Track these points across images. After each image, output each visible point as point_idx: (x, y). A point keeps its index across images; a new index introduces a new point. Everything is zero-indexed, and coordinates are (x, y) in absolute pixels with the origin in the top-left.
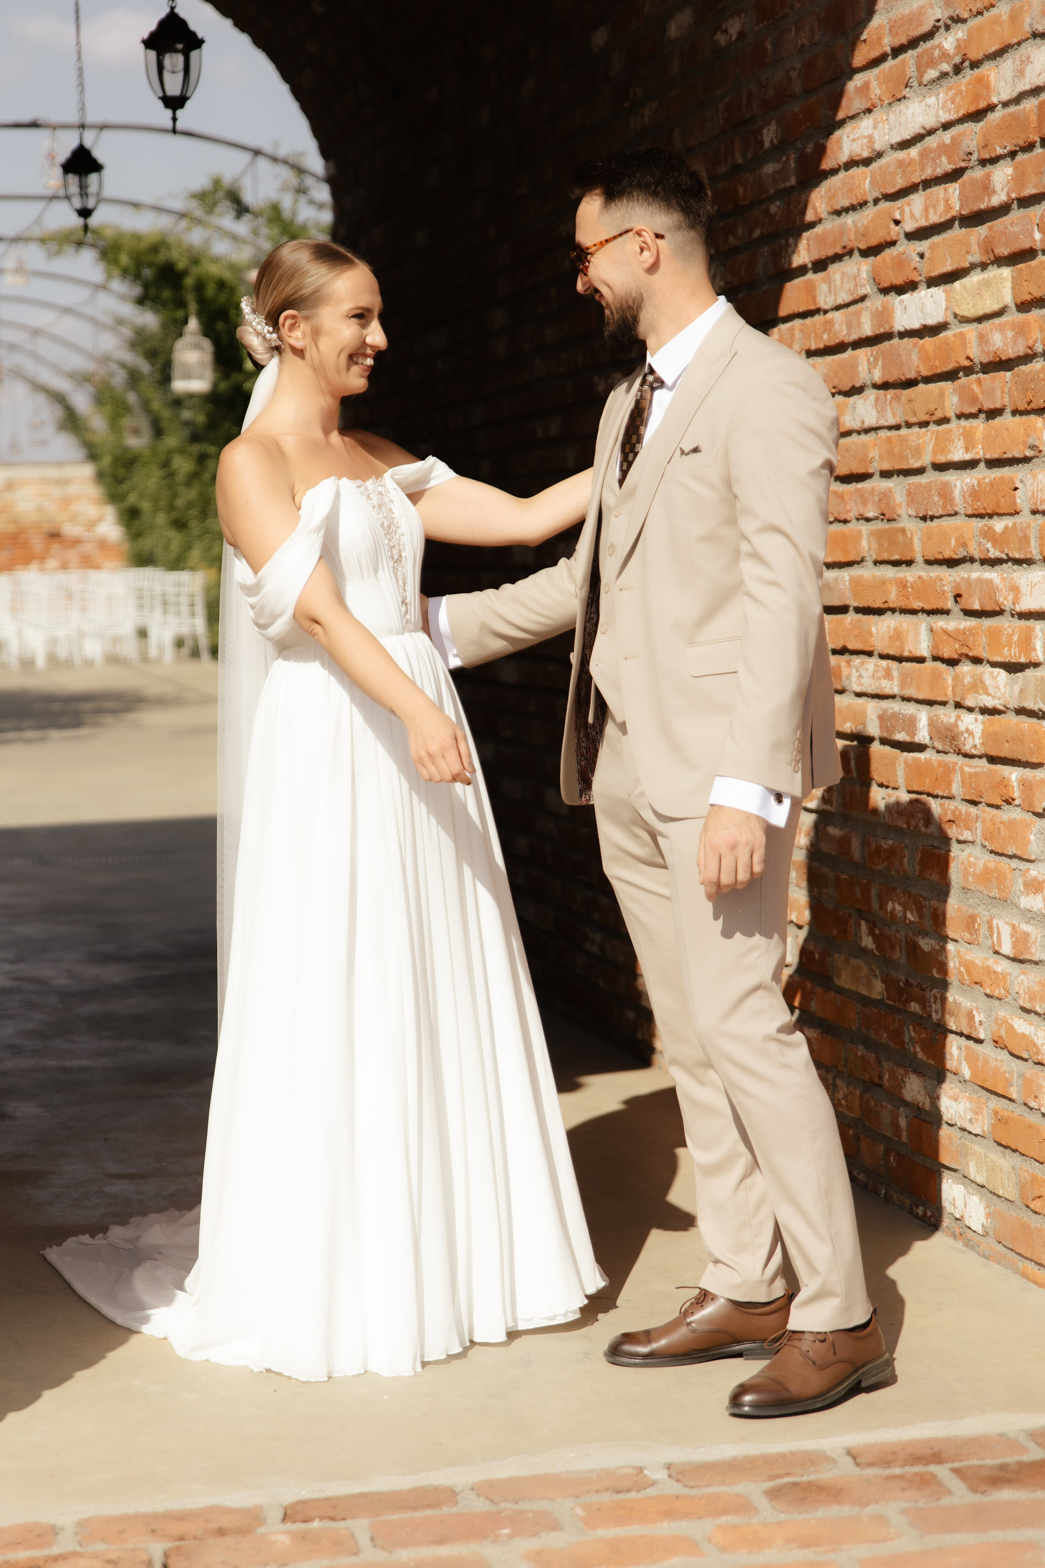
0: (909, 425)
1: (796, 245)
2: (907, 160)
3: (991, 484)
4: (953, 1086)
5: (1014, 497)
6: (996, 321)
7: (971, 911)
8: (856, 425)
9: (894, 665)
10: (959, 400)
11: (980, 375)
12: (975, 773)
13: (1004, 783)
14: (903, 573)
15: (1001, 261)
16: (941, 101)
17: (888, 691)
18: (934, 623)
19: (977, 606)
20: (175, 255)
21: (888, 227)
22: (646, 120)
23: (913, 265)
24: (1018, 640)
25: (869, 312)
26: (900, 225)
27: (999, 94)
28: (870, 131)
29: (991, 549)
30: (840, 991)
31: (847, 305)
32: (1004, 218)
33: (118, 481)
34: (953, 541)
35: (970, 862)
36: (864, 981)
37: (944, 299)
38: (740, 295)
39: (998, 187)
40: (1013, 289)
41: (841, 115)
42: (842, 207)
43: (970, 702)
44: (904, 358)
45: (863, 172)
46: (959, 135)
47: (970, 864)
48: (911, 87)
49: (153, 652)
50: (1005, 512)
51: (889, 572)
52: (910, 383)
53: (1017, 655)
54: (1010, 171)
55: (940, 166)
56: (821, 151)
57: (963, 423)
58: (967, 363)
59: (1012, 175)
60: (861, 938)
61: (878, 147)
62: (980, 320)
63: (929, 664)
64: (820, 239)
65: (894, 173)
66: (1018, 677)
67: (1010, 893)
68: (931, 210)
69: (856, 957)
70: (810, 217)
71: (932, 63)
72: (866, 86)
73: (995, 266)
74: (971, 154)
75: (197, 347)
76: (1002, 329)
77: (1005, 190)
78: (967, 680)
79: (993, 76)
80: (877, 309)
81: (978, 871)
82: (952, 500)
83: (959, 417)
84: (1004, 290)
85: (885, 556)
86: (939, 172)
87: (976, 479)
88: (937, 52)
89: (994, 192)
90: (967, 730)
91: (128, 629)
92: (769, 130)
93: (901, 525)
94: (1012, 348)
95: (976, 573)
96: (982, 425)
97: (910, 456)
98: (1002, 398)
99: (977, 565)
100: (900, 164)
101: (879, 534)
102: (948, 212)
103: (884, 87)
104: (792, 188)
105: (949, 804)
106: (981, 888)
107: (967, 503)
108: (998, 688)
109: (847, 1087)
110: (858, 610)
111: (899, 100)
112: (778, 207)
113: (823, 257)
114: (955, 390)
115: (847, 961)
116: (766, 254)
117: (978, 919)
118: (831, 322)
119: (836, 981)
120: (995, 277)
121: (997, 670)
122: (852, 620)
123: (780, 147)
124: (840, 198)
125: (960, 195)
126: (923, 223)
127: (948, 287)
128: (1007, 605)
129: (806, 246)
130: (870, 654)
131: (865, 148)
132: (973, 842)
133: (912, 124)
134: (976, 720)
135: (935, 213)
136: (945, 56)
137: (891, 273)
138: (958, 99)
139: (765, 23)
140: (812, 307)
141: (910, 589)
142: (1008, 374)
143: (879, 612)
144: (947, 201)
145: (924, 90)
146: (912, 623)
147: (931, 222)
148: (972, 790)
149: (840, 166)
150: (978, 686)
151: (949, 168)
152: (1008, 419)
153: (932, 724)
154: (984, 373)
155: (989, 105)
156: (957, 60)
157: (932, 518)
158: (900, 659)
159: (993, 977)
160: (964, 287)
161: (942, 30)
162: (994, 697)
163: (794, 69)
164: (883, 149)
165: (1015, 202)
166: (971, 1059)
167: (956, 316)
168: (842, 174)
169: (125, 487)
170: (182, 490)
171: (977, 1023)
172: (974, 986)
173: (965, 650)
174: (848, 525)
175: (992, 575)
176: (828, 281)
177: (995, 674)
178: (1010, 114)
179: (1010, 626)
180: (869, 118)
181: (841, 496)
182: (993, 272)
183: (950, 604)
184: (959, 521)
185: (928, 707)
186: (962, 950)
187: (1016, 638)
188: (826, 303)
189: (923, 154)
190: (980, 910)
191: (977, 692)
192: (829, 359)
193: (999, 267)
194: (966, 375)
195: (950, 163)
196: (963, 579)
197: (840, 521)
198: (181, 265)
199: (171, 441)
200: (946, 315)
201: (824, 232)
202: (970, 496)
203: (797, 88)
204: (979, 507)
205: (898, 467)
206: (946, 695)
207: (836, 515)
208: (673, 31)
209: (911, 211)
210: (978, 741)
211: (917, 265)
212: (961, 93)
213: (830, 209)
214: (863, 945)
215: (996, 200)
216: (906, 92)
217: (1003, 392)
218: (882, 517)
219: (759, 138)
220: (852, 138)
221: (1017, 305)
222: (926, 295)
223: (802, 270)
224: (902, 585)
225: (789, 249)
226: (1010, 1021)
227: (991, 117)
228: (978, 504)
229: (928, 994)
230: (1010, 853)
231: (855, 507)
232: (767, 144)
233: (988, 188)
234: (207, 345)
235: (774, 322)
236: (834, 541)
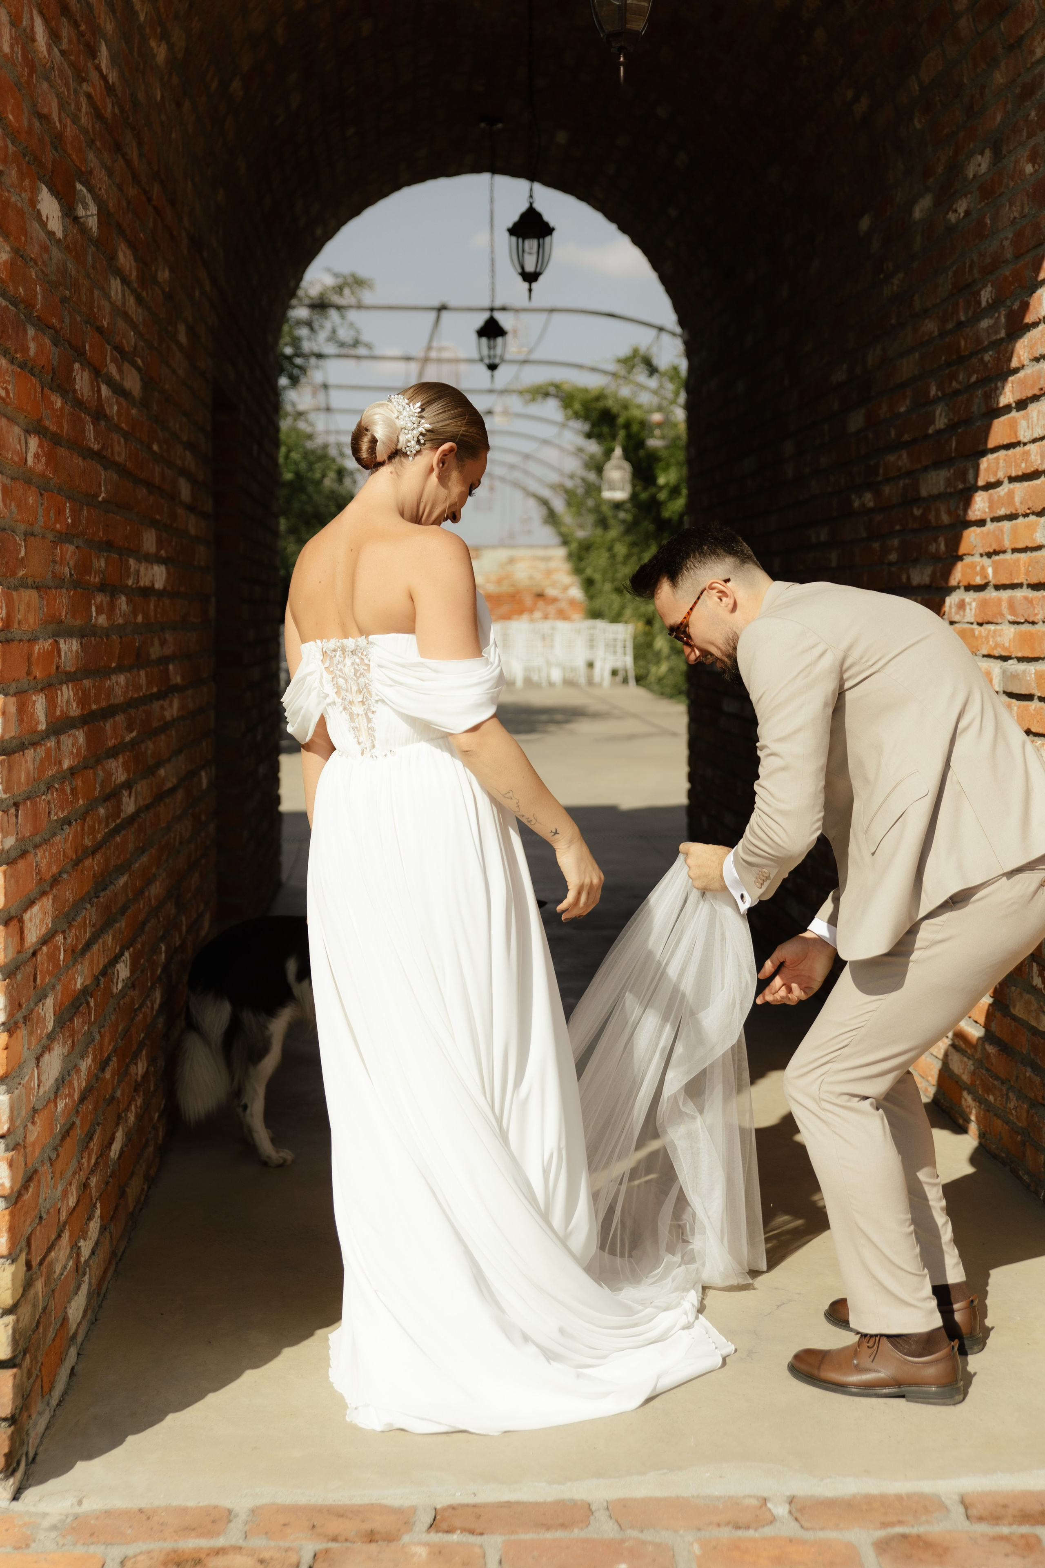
1: (1003, 388)
22: (895, 288)
30: (1015, 1020)
33: (580, 559)
42: (1040, 355)
56: (1025, 307)
60: (1032, 977)
64: (1023, 383)
69: (1028, 993)
70: (1014, 364)
92: (987, 291)
104: (1002, 339)
110: (1040, 698)
112: (991, 356)
113: (1024, 398)
116: (980, 396)
118: (1028, 453)
122: (1036, 707)
123: (994, 306)
124: (1039, 347)
129: (1011, 389)
139: (986, 201)
140: (1014, 440)
149: (1040, 320)
163: (1007, 238)
169: (584, 564)
174: (1036, 626)
176: (1027, 418)
181: (1030, 601)
188: (1024, 437)
192: (1026, 484)
197: (1029, 623)
201: (1025, 376)
203: (1009, 255)
207: (1026, 617)
208: (917, 213)
213: (1031, 357)
214: (1034, 983)
219: (978, 298)
223: (1008, 409)
225: (994, 392)
231: (1041, 612)
232: (984, 304)
235: (984, 453)
236: (1024, 639)
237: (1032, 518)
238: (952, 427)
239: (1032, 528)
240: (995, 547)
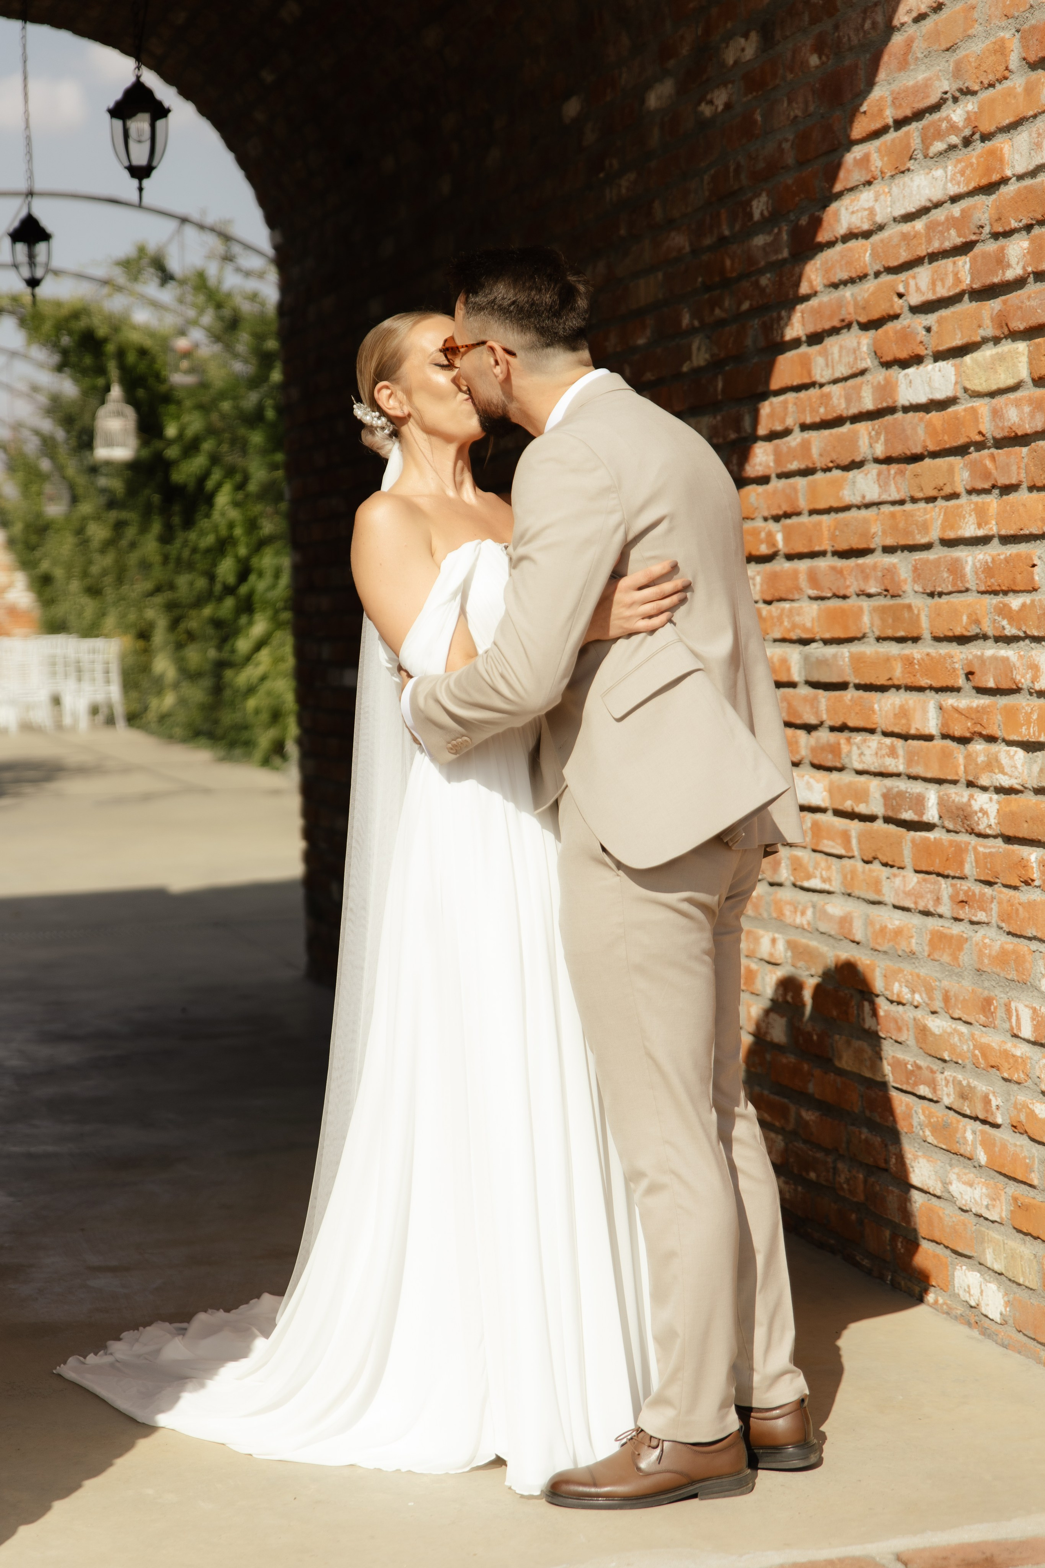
0: (914, 500)
1: (789, 318)
2: (912, 233)
3: (1007, 560)
4: (967, 1171)
5: (1032, 573)
6: (1012, 396)
7: (986, 993)
8: (856, 500)
9: (899, 743)
10: (970, 475)
11: (993, 450)
12: (990, 853)
13: (1023, 864)
14: (908, 649)
15: (1015, 335)
16: (949, 174)
17: (892, 769)
18: (944, 701)
19: (991, 684)
20: (96, 321)
21: (891, 300)
22: (624, 191)
23: (919, 339)
24: (1037, 719)
25: (870, 386)
26: (904, 298)
27: (1013, 167)
28: (871, 204)
29: (1007, 627)
30: (841, 1072)
31: (845, 379)
32: (1019, 292)
33: (31, 547)
34: (965, 618)
35: (985, 943)
36: (868, 1063)
37: (953, 373)
38: (727, 368)
39: (1013, 261)
40: (1030, 363)
41: (838, 187)
42: (840, 280)
43: (984, 781)
44: (909, 432)
45: (863, 245)
46: (969, 208)
47: (985, 946)
48: (916, 159)
49: (67, 720)
50: (1022, 589)
51: (894, 649)
52: (915, 458)
53: (1037, 734)
54: (1025, 244)
55: (949, 239)
56: (816, 223)
57: (975, 498)
58: (978, 438)
59: (1028, 248)
60: (864, 1020)
61: (879, 219)
62: (992, 394)
63: (938, 743)
64: (817, 312)
65: (898, 245)
66: (1037, 756)
67: (1030, 975)
68: (939, 284)
69: (859, 1038)
70: (804, 289)
71: (939, 135)
72: (866, 158)
73: (1009, 340)
74: (982, 227)
75: (119, 414)
76: (1018, 404)
77: (1021, 264)
78: (981, 759)
79: (1006, 149)
80: (879, 383)
81: (994, 953)
82: (963, 577)
83: (970, 492)
84: (1020, 365)
85: (889, 633)
86: (947, 245)
87: (990, 555)
88: (944, 125)
89: (1009, 266)
90: (981, 810)
91: (43, 696)
92: (759, 201)
93: (906, 601)
94: (1029, 423)
95: (990, 651)
96: (995, 501)
97: (916, 532)
98: (1018, 474)
99: (990, 642)
100: (905, 237)
101: (882, 611)
102: (957, 286)
103: (886, 159)
104: (784, 261)
105: (961, 885)
106: (998, 970)
107: (980, 579)
108: (1016, 767)
109: (850, 1171)
110: (858, 687)
111: (903, 172)
112: (769, 279)
113: (819, 330)
114: (965, 466)
115: (848, 1043)
116: (756, 326)
117: (994, 1002)
118: (828, 396)
119: (837, 1063)
120: (1010, 351)
121: (1014, 749)
122: (852, 697)
123: (772, 219)
124: (838, 270)
125: (971, 268)
126: (930, 296)
127: (958, 361)
128: (1025, 681)
129: (800, 319)
130: (872, 731)
131: (865, 220)
132: (988, 924)
133: (918, 197)
134: (991, 799)
135: (943, 286)
136: (953, 128)
137: (894, 347)
138: (968, 172)
139: (754, 94)
140: (807, 380)
141: (917, 667)
142: (1025, 450)
143: (882, 689)
144: (956, 275)
145: (930, 162)
146: (919, 701)
147: (939, 295)
148: (987, 871)
149: (837, 239)
150: (993, 764)
151: (959, 241)
152: (1023, 495)
153: (942, 803)
154: (997, 448)
155: (1003, 178)
156: (967, 132)
157: (940, 594)
158: (905, 737)
159: (1011, 1061)
160: (976, 361)
161: (950, 102)
162: (1011, 776)
163: (787, 140)
164: (885, 221)
165: (1032, 276)
166: (987, 1144)
167: (966, 390)
168: (839, 247)
169: (37, 554)
170: (97, 557)
171: (994, 1107)
172: (990, 1069)
173: (978, 729)
174: (848, 600)
175: (1008, 652)
176: (825, 354)
177: (1012, 753)
178: (1026, 187)
179: (1028, 705)
180: (869, 190)
181: (840, 572)
182: (1006, 347)
183: (961, 681)
184: (970, 598)
185: (936, 786)
186: (976, 1032)
187: (1035, 716)
188: (822, 376)
189: (929, 227)
190: (997, 992)
191: (992, 771)
192: (826, 433)
193: (1013, 341)
194: (978, 450)
195: (959, 237)
196: (976, 656)
197: (838, 597)
198: (102, 331)
199: (86, 508)
200: (955, 389)
201: (820, 304)
202: (983, 572)
203: (790, 160)
204: (993, 584)
205: (903, 542)
206: (957, 774)
207: (835, 590)
208: (653, 101)
209: (916, 284)
210: (993, 821)
211: (924, 339)
212: (972, 166)
213: (826, 282)
214: (867, 1026)
215: (1010, 275)
216: (911, 164)
217: (1019, 468)
218: (886, 593)
219: (748, 209)
220: (851, 210)
221: (1033, 380)
222: (933, 369)
223: (796, 343)
224: (909, 662)
225: (781, 322)
226: (1031, 1106)
227: (1004, 189)
228: (992, 580)
229: (939, 1077)
230: (1030, 935)
231: (855, 583)
232: (757, 216)
233: (1002, 261)
234: (130, 412)
235: (766, 395)
236: (832, 617)
237: (836, 473)
238: (716, 365)
239: (838, 485)
240: (785, 507)
